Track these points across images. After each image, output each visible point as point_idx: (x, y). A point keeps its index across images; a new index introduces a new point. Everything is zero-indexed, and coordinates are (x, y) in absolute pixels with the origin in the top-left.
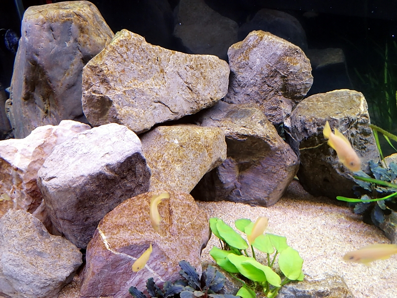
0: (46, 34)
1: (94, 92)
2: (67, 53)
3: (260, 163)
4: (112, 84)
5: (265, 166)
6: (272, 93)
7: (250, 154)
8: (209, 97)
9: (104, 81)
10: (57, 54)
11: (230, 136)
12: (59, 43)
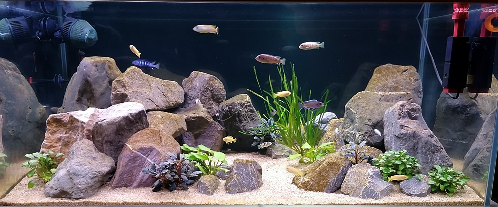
0: (94, 68)
1: (119, 92)
2: (102, 78)
3: (205, 132)
4: (128, 88)
5: (208, 132)
6: (208, 100)
7: (199, 128)
8: (174, 100)
9: (124, 86)
10: (98, 77)
11: (188, 119)
12: (99, 73)
